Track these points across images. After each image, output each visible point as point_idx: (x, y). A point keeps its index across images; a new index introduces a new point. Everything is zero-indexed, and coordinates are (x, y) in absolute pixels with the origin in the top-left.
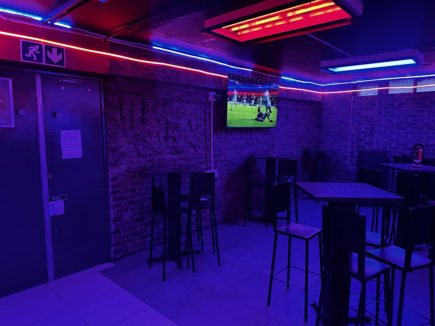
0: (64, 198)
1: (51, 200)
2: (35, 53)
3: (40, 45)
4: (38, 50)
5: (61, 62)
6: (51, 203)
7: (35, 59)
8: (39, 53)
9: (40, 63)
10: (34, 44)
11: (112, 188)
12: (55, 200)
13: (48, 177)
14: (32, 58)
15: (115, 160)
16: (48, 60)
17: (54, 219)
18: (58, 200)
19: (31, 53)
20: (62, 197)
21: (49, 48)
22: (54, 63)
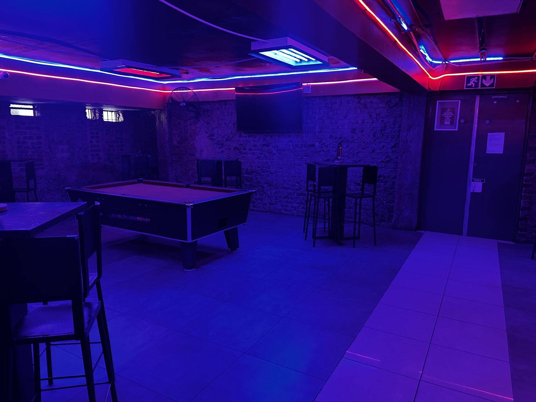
0: (483, 181)
1: (473, 181)
2: (474, 82)
3: (478, 76)
4: (477, 80)
5: (492, 85)
6: (473, 182)
7: (473, 86)
8: (477, 81)
9: (477, 88)
10: (473, 76)
11: (525, 182)
12: (476, 181)
13: (474, 164)
14: (471, 86)
15: (532, 158)
16: (483, 85)
17: (473, 194)
18: (478, 182)
19: (471, 83)
20: (481, 180)
21: (484, 77)
22: (486, 87)
